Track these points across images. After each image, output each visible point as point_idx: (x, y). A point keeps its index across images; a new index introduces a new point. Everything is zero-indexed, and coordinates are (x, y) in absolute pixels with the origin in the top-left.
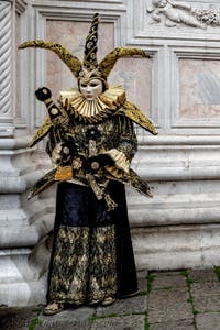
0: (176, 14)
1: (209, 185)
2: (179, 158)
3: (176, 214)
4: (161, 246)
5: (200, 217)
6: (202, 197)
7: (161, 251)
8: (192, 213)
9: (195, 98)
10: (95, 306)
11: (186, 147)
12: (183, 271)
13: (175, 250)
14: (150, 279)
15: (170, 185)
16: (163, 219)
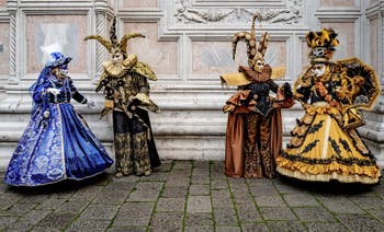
0: (190, 16)
1: (208, 113)
2: (191, 97)
3: (189, 129)
4: (179, 146)
5: (203, 132)
6: (204, 120)
7: (180, 149)
8: (198, 129)
9: (201, 63)
10: (140, 176)
11: (195, 91)
12: (192, 161)
13: (188, 149)
14: (173, 164)
15: (186, 113)
16: (181, 132)
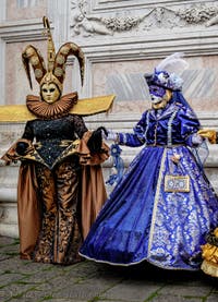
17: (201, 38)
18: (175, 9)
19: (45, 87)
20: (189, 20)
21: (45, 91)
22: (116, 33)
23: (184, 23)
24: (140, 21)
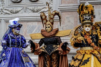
17: (37, 16)
18: (29, 8)
19: (47, 26)
20: (34, 11)
21: (47, 27)
22: (13, 14)
23: (32, 12)
24: (20, 11)
